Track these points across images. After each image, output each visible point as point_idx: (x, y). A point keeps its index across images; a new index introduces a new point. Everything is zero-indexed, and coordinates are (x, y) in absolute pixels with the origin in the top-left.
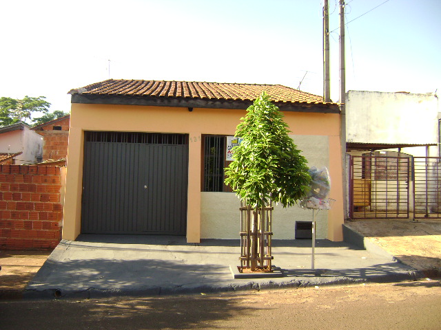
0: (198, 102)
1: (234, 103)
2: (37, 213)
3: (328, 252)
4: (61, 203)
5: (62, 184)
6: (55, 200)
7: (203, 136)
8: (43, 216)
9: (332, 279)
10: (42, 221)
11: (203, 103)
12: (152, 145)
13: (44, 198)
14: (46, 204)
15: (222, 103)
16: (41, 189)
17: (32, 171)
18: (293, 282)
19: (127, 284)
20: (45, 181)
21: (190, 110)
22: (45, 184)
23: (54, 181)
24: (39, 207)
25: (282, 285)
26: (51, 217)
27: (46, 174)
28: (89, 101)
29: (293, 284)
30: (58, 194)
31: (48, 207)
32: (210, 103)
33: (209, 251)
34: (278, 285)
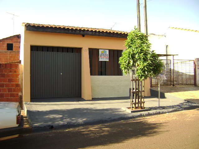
0: (88, 32)
1: (104, 33)
2: (6, 89)
3: (152, 100)
4: (20, 83)
5: (20, 73)
6: (17, 82)
7: (89, 49)
8: (10, 90)
9: (171, 110)
10: (10, 93)
11: (91, 33)
12: (64, 53)
13: (10, 81)
14: (11, 84)
15: (99, 33)
16: (8, 76)
17: (3, 66)
18: (157, 112)
19: (84, 120)
20: (11, 72)
21: (83, 36)
22: (11, 73)
23: (15, 72)
24: (7, 85)
25: (153, 114)
26: (14, 90)
27: (11, 68)
28: (36, 30)
29: (157, 113)
30: (18, 78)
31: (12, 85)
32: (94, 33)
33: (101, 103)
34: (152, 114)
